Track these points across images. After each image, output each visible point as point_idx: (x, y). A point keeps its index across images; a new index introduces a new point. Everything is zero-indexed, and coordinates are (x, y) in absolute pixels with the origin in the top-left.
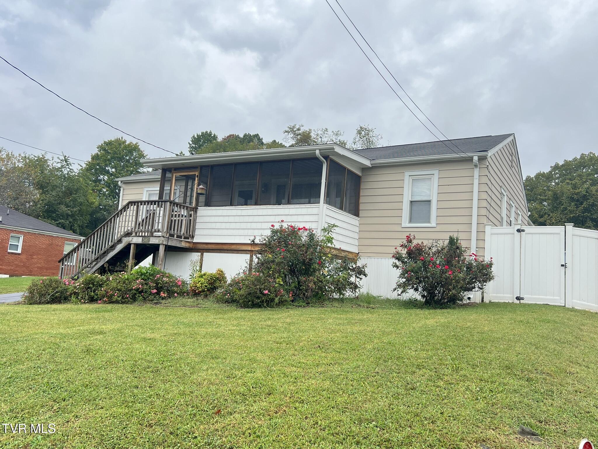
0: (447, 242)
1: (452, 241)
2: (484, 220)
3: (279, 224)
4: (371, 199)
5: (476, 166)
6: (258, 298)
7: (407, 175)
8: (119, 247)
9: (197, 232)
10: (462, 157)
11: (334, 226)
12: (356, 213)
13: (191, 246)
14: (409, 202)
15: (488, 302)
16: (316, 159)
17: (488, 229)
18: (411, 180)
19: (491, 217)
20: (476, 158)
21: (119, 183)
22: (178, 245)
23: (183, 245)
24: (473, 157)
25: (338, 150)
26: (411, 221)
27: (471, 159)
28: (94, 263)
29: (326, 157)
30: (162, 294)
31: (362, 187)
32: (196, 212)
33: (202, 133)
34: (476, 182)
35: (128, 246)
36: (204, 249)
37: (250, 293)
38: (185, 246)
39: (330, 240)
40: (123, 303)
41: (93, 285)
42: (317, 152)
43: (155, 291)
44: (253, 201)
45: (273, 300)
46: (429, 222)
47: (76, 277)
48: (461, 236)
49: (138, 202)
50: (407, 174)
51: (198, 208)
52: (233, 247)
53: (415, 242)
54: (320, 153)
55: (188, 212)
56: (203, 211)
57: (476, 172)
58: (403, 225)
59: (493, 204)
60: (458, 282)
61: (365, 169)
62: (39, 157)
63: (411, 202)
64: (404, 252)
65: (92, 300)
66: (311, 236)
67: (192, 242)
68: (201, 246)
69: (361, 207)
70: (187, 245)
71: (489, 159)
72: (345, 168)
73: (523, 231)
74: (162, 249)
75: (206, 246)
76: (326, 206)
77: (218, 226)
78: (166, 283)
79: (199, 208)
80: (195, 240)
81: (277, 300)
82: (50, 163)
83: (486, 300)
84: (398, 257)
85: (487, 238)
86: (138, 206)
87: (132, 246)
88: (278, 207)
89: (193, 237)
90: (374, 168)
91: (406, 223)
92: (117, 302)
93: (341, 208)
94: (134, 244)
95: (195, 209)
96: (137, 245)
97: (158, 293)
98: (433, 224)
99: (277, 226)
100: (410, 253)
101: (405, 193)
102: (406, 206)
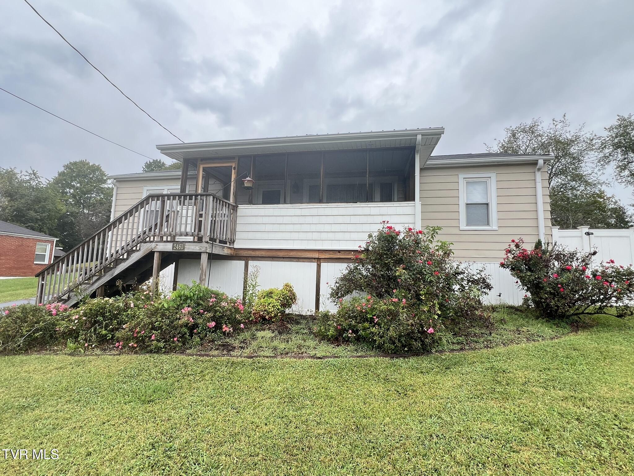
2: (549, 223)
5: (539, 170)
7: (462, 177)
8: (135, 257)
9: (238, 236)
10: (526, 161)
13: (231, 252)
17: (555, 232)
18: (465, 182)
20: (540, 162)
22: (221, 253)
23: (226, 252)
26: (467, 225)
27: (535, 163)
28: (95, 278)
30: (225, 328)
32: (237, 211)
34: (539, 186)
36: (248, 257)
38: (228, 254)
40: (169, 351)
41: (104, 317)
43: (213, 324)
46: (488, 225)
47: (65, 297)
49: (163, 196)
56: (244, 210)
57: (538, 176)
58: (461, 228)
63: (467, 204)
67: (233, 248)
68: (246, 252)
73: (592, 234)
74: (204, 258)
75: (253, 253)
76: (420, 204)
78: (228, 310)
79: (239, 206)
80: (236, 246)
85: (555, 240)
86: (163, 202)
87: (156, 256)
88: (353, 206)
89: (232, 242)
91: (463, 226)
94: (159, 252)
95: (236, 208)
96: (164, 254)
97: (219, 328)
98: (495, 228)
101: (461, 196)
102: (462, 210)
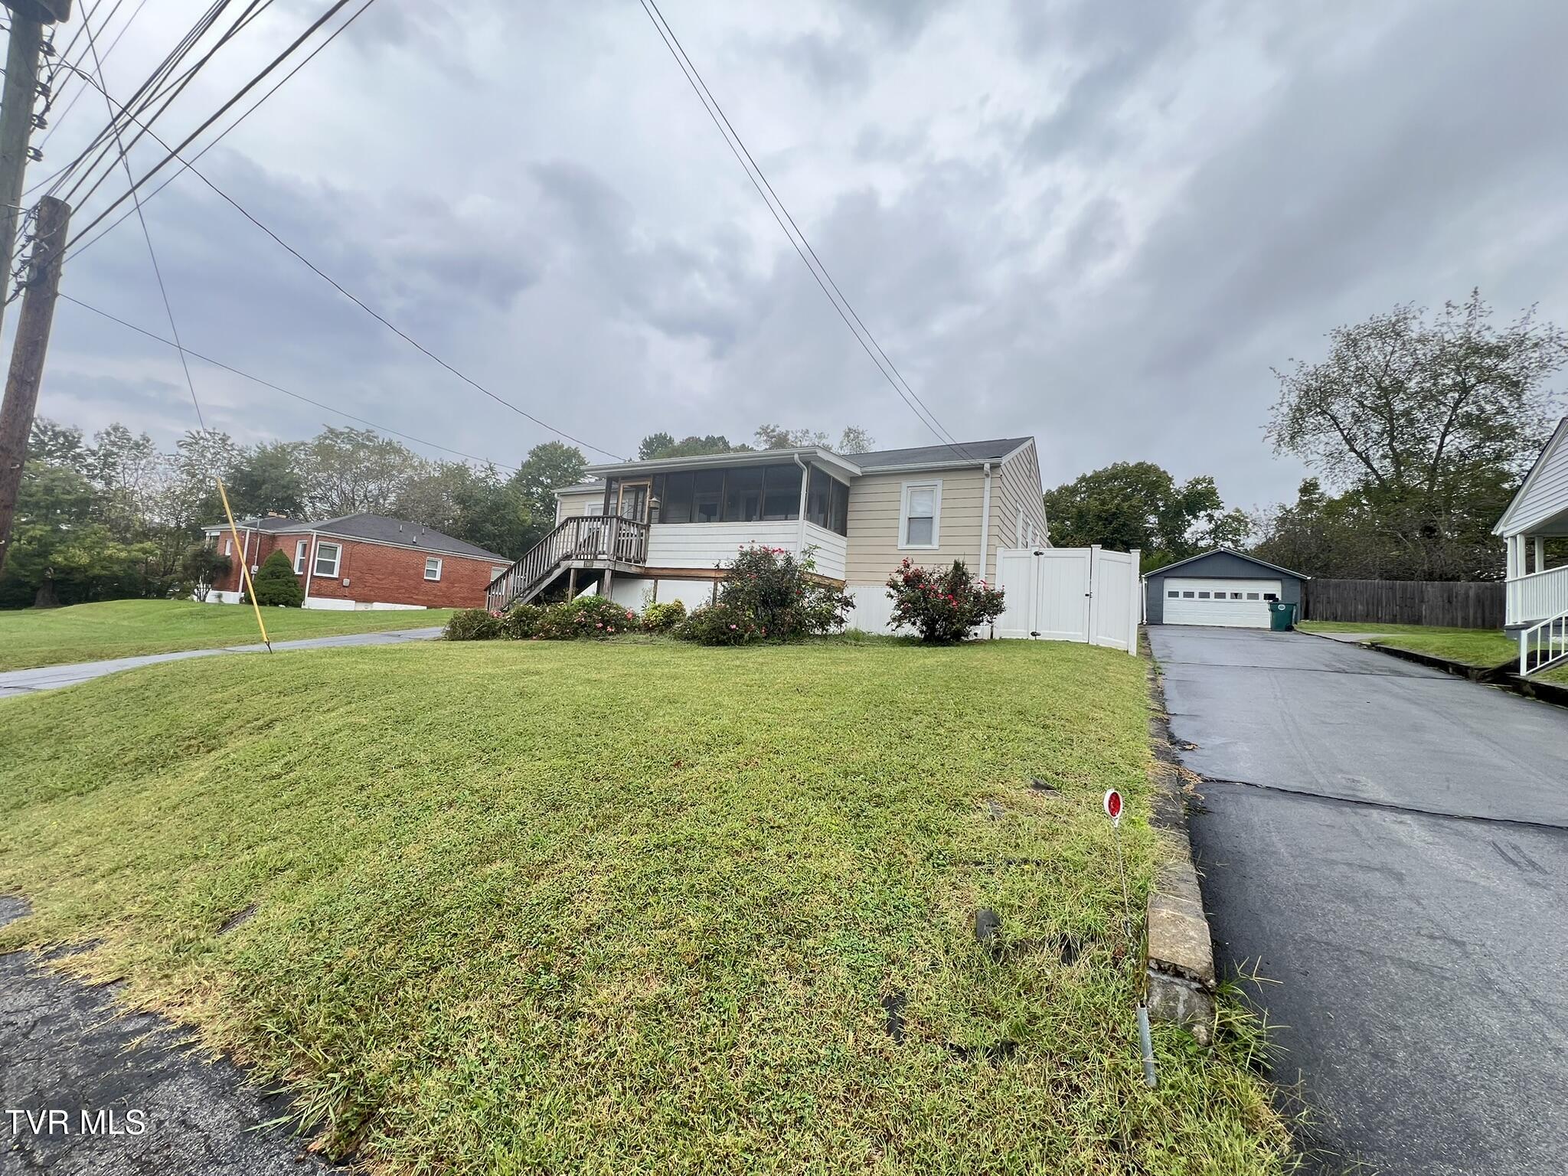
0: (951, 567)
1: (957, 566)
2: (996, 541)
3: (750, 545)
4: (860, 515)
5: (987, 475)
6: (724, 634)
7: (905, 484)
8: (557, 573)
9: (650, 555)
10: (972, 465)
11: (816, 547)
12: (842, 531)
13: (643, 571)
14: (907, 519)
15: (998, 638)
16: (795, 465)
17: (1000, 551)
18: (909, 492)
19: (1003, 537)
20: (987, 466)
21: (556, 495)
22: (627, 570)
23: (633, 570)
24: (984, 464)
25: (821, 454)
26: (908, 542)
27: (981, 468)
28: (527, 592)
29: (807, 464)
30: (609, 629)
31: (850, 500)
32: (648, 530)
33: (656, 435)
34: (987, 495)
35: (568, 570)
36: (658, 576)
37: (714, 629)
38: (636, 572)
39: (811, 565)
40: (563, 639)
41: (527, 617)
42: (796, 456)
43: (600, 625)
44: (718, 516)
45: (742, 636)
46: (930, 543)
47: (506, 609)
48: (968, 560)
49: (578, 518)
52: (693, 573)
53: (913, 568)
54: (800, 458)
55: (639, 531)
56: (656, 529)
57: (988, 481)
58: (900, 547)
59: (1007, 522)
60: (963, 614)
61: (854, 479)
62: (458, 465)
63: (910, 519)
64: (900, 579)
65: (526, 636)
66: (789, 560)
67: (644, 567)
68: (655, 571)
69: (849, 524)
70: (638, 570)
71: (1003, 467)
72: (829, 477)
73: (1041, 554)
74: (608, 575)
75: (661, 572)
76: (806, 522)
77: (674, 547)
78: (614, 615)
79: (651, 525)
80: (648, 565)
81: (746, 636)
82: (472, 472)
83: (996, 637)
84: (894, 585)
85: (999, 561)
86: (578, 523)
87: (572, 572)
88: (747, 525)
89: (645, 561)
90: (866, 476)
91: (902, 543)
92: (555, 638)
93: (825, 526)
94: (575, 568)
95: (647, 527)
96: (578, 570)
97: (604, 628)
98: (937, 547)
99: (746, 548)
100: (907, 580)
101: (903, 508)
102: (903, 524)
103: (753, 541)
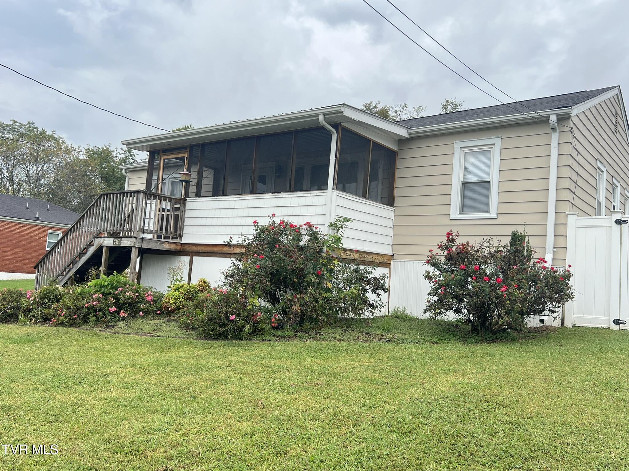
1: (517, 239)
2: (566, 207)
4: (409, 182)
5: (554, 129)
8: (91, 250)
9: (186, 230)
10: (532, 118)
11: (346, 220)
12: (389, 201)
13: (178, 248)
14: (460, 185)
15: (570, 326)
16: (322, 128)
17: (572, 220)
18: (463, 154)
19: (577, 202)
20: (553, 118)
21: (123, 171)
22: (158, 247)
23: (166, 247)
24: (549, 116)
25: (348, 113)
27: (545, 121)
28: (67, 270)
29: (336, 126)
30: (121, 314)
31: (398, 166)
32: (184, 204)
34: (554, 153)
35: (101, 248)
36: (193, 252)
38: (169, 249)
39: (338, 240)
42: (321, 118)
44: (248, 189)
46: (487, 211)
48: (529, 231)
49: (110, 194)
50: (458, 145)
51: (186, 200)
53: (460, 241)
54: (325, 119)
55: (172, 205)
56: (192, 203)
57: (555, 138)
58: (452, 216)
59: (580, 182)
61: (402, 141)
63: (464, 184)
64: (442, 256)
67: (180, 243)
68: (190, 248)
69: (397, 192)
70: (172, 247)
71: (575, 119)
72: (368, 140)
73: (625, 222)
74: (134, 254)
75: (195, 248)
76: (336, 192)
77: (209, 222)
79: (188, 199)
80: (184, 241)
83: (568, 324)
84: (433, 262)
85: (571, 232)
86: (110, 199)
87: (104, 249)
88: (277, 197)
89: (181, 236)
90: (413, 139)
91: (455, 212)
93: (364, 196)
94: (107, 246)
95: (183, 201)
96: (111, 249)
98: (493, 215)
101: (455, 172)
102: (456, 191)
103: (274, 215)
